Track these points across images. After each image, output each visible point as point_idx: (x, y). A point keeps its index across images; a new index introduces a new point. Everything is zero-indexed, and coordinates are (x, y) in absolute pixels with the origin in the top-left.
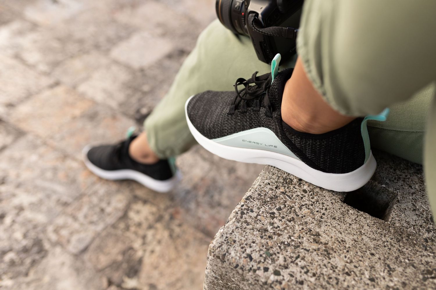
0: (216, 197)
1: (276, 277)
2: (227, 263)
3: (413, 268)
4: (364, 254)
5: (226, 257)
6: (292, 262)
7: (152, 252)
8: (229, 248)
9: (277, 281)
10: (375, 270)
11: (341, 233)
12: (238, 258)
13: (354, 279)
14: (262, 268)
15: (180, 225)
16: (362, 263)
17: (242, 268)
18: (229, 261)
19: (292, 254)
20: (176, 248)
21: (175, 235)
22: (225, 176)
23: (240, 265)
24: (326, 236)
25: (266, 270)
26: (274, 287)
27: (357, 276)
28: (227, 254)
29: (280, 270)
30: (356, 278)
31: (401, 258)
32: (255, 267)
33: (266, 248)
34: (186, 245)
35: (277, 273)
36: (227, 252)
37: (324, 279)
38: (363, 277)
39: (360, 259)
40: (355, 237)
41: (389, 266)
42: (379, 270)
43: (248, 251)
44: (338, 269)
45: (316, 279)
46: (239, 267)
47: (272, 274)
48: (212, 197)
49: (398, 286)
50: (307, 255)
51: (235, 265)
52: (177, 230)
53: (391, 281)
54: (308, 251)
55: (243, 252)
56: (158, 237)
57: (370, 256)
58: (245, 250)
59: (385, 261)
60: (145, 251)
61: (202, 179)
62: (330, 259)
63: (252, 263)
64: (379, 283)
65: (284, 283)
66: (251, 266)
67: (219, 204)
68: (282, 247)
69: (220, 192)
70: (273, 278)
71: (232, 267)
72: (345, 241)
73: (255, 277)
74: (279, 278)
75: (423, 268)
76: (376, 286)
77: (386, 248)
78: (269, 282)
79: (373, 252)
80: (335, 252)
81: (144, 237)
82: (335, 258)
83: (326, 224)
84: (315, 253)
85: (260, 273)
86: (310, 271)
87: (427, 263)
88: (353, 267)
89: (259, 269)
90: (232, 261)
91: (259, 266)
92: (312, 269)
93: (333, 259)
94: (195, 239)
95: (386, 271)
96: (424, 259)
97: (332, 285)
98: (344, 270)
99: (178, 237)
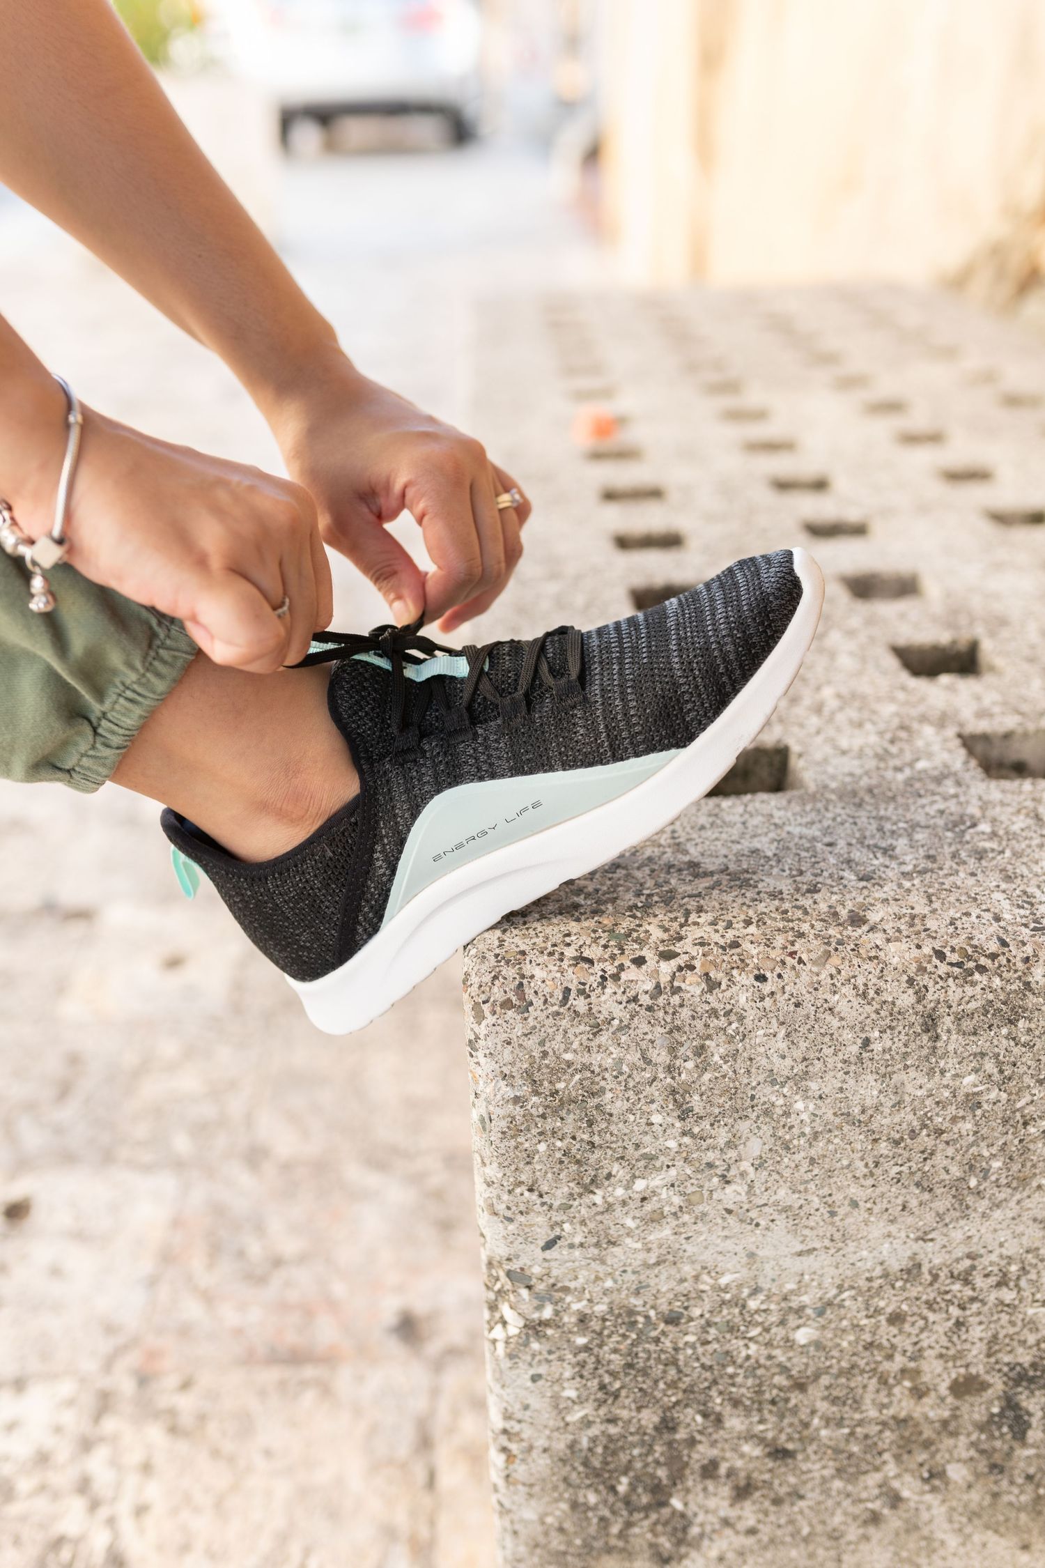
0: (255, 1249)
1: (674, 963)
2: (538, 1002)
3: (924, 830)
4: (815, 851)
5: (527, 991)
6: (682, 926)
7: (141, 1511)
8: (521, 968)
9: (680, 969)
10: (857, 864)
11: (738, 843)
12: (558, 975)
13: (832, 893)
14: (627, 963)
15: (186, 1385)
16: (822, 864)
17: (581, 992)
18: (540, 995)
19: (669, 914)
20: (216, 1453)
21: (186, 1420)
22: (245, 1179)
23: (573, 987)
24: (714, 859)
25: (640, 961)
26: (683, 986)
27: (832, 887)
28: (525, 981)
29: (672, 948)
30: (835, 889)
31: (888, 826)
32: (611, 969)
33: (604, 932)
34: (245, 1425)
35: (668, 956)
36: (523, 976)
37: (775, 919)
38: (844, 882)
39: (813, 860)
40: (772, 835)
41: (876, 846)
42: (865, 859)
43: (570, 952)
44: (786, 892)
45: (758, 926)
46: (573, 994)
47: (658, 962)
48: (241, 1254)
49: (923, 865)
50: (702, 902)
51: (559, 995)
52: (186, 1404)
53: (903, 863)
54: (699, 895)
55: (562, 960)
56: (134, 1457)
57: (829, 849)
58: (562, 954)
59: (862, 843)
60: (111, 1522)
61: (177, 1223)
62: (756, 887)
63: (597, 967)
64: (884, 876)
65: (697, 963)
66: (601, 973)
67: (278, 1262)
68: (639, 914)
69: (259, 1229)
70: (667, 968)
71: (556, 1008)
72: (758, 850)
73: (624, 993)
74: (681, 961)
75: (940, 822)
76: (881, 883)
77: (847, 825)
78: (664, 979)
79: (827, 839)
80: (754, 873)
81: (84, 1486)
82: (762, 881)
83: (694, 843)
84: (715, 892)
85: (631, 973)
86: (734, 921)
87: (942, 812)
88: (812, 878)
89: (621, 968)
90: (547, 990)
91: (616, 963)
92: (735, 917)
93: (760, 885)
94: (262, 1393)
95: (879, 855)
96: (932, 810)
97: (799, 919)
98: (798, 890)
99: (202, 1418)
